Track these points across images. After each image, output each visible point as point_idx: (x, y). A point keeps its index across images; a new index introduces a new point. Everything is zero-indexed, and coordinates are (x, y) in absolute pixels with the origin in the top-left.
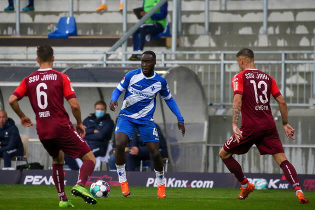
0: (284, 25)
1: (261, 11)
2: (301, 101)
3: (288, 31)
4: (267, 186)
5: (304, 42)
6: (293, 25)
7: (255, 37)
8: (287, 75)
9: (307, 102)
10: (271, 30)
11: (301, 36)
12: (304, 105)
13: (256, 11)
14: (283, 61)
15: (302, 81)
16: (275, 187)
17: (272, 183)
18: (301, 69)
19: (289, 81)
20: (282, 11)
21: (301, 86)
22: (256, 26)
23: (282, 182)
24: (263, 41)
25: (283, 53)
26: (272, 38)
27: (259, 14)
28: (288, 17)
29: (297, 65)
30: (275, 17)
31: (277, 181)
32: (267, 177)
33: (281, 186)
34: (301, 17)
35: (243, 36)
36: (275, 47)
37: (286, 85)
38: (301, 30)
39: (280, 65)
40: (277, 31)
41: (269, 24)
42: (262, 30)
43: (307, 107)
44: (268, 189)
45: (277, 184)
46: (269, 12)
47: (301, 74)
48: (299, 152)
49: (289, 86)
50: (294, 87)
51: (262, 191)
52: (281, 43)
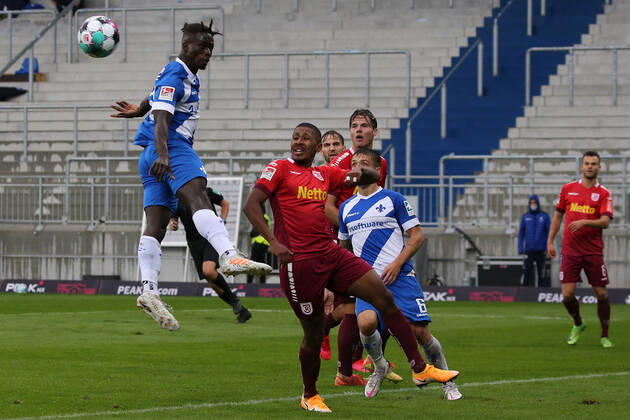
0: (41, 154)
1: (22, 142)
2: (55, 218)
3: (45, 159)
4: (26, 290)
5: (58, 169)
6: (49, 154)
7: (17, 164)
8: (44, 196)
9: (61, 219)
10: (30, 158)
11: (56, 163)
12: (58, 221)
13: (17, 142)
14: (40, 185)
15: (56, 201)
16: (34, 291)
17: (31, 288)
18: (56, 191)
19: (45, 201)
20: (39, 142)
21: (56, 205)
22: (18, 154)
23: (40, 286)
24: (24, 168)
25: (40, 177)
26: (32, 165)
27: (21, 145)
28: (45, 147)
29: (52, 188)
30: (34, 147)
31: (35, 285)
32: (27, 282)
33: (39, 290)
34: (55, 147)
35: (6, 163)
36: (32, 172)
37: (43, 205)
38: (55, 158)
39: (37, 188)
40: (35, 159)
41: (29, 153)
42: (22, 158)
43: (60, 224)
44: (28, 293)
45: (36, 288)
46: (29, 143)
47: (56, 195)
48: (54, 261)
49: (45, 205)
50: (50, 206)
51: (22, 294)
52: (38, 169)
